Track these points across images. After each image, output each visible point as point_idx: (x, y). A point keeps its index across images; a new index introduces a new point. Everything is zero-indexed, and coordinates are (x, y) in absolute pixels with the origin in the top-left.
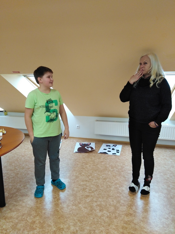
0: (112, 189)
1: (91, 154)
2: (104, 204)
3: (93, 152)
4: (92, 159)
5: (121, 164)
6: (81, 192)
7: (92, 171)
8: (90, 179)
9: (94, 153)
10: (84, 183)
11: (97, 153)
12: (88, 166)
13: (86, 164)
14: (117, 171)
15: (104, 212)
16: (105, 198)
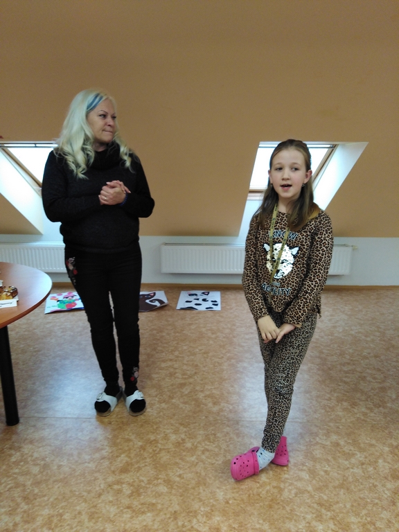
0: (225, 367)
1: (163, 312)
2: (218, 393)
3: (166, 308)
4: (167, 321)
5: (229, 326)
6: (167, 380)
7: (175, 342)
8: (177, 357)
9: (169, 310)
10: (168, 365)
11: (174, 309)
12: (164, 334)
13: (161, 332)
14: (224, 338)
15: (222, 404)
16: (216, 383)
